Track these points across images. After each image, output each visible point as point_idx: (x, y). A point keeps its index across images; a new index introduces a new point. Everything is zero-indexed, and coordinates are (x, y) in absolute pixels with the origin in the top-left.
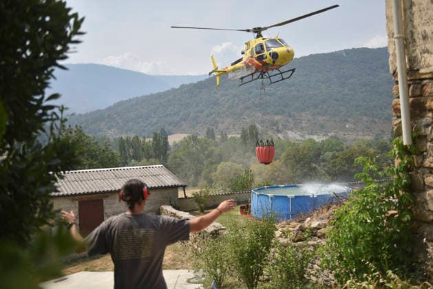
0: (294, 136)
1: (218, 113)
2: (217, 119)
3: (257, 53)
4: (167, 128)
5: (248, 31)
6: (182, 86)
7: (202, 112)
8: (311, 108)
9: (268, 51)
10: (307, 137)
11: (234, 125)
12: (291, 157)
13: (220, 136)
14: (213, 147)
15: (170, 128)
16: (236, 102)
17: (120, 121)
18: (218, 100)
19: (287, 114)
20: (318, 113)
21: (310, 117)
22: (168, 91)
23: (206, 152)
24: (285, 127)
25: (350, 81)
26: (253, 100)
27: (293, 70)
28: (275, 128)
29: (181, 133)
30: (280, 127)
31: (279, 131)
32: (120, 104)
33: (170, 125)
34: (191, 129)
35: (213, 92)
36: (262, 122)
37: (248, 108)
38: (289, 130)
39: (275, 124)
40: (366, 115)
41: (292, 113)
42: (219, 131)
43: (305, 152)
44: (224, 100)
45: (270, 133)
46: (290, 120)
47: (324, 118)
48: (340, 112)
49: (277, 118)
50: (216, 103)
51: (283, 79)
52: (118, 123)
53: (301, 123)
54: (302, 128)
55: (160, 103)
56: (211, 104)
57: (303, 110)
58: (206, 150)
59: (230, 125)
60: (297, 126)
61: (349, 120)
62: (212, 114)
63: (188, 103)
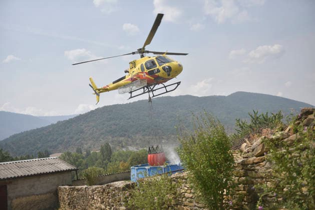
0: (132, 149)
1: (83, 138)
2: (83, 142)
3: (148, 68)
4: (49, 150)
5: (134, 53)
6: (59, 122)
7: (72, 138)
8: (142, 132)
9: (160, 66)
10: (141, 149)
11: (94, 145)
12: (135, 160)
13: (85, 153)
14: (81, 159)
15: (51, 150)
16: (95, 130)
17: (14, 147)
18: (83, 130)
19: (127, 136)
20: (146, 135)
21: (141, 137)
22: (49, 126)
23: (77, 163)
24: (127, 144)
25: (163, 115)
26: (105, 129)
27: (179, 83)
28: (121, 145)
29: (59, 153)
30: (124, 144)
31: (123, 147)
32: (14, 136)
33: (51, 147)
34: (66, 149)
35: (79, 125)
36: (112, 142)
37: (102, 134)
38: (129, 145)
39: (120, 142)
40: (173, 134)
41: (130, 135)
42: (85, 149)
43: (143, 156)
44: (87, 130)
45: (118, 148)
46: (129, 139)
47: (149, 137)
48: (159, 133)
49: (122, 139)
50: (82, 132)
51: (167, 92)
52: (13, 149)
53: (136, 141)
54: (137, 144)
55: (44, 134)
56: (79, 133)
57: (137, 133)
58: (77, 161)
59: (91, 144)
60: (134, 143)
61: (164, 137)
62: (79, 139)
63: (63, 133)
